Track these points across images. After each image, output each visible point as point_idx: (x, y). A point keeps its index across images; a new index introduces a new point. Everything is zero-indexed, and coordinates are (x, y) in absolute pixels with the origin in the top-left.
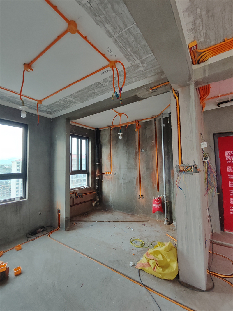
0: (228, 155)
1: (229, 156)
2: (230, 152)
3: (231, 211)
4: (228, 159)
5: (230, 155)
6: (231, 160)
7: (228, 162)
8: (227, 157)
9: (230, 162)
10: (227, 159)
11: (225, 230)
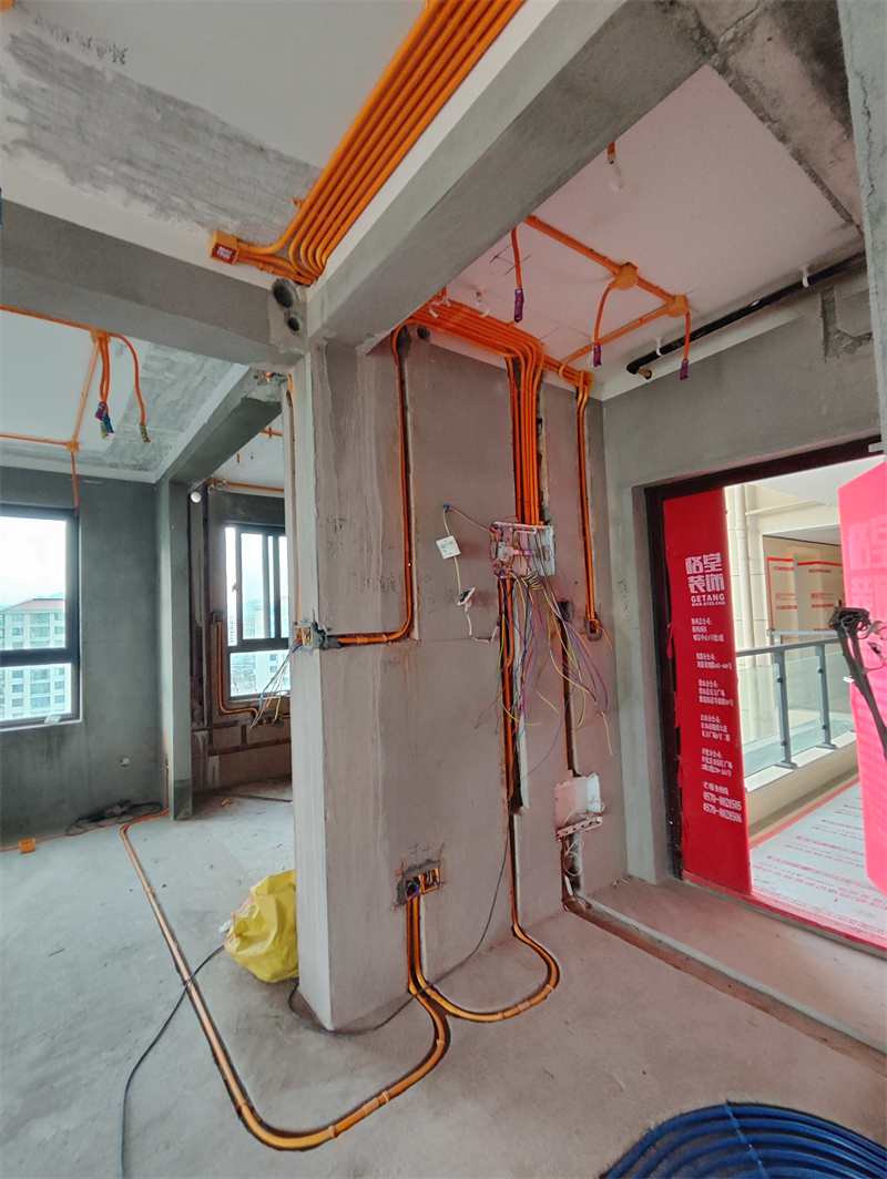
0: (695, 572)
1: (700, 577)
2: (702, 560)
3: (707, 802)
4: (696, 588)
5: (701, 571)
6: (703, 591)
7: (696, 601)
8: (691, 579)
9: (703, 602)
10: (693, 591)
11: (685, 872)
